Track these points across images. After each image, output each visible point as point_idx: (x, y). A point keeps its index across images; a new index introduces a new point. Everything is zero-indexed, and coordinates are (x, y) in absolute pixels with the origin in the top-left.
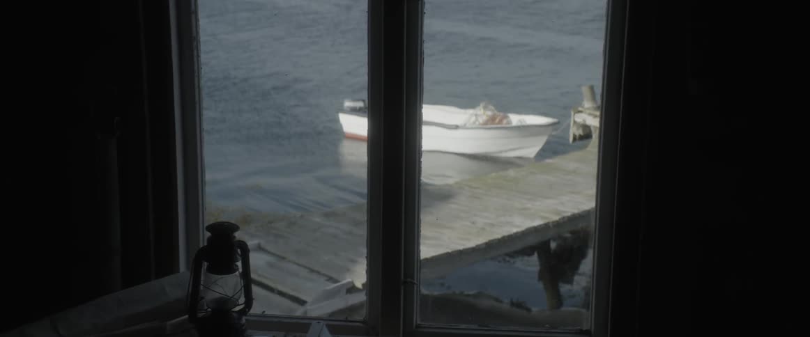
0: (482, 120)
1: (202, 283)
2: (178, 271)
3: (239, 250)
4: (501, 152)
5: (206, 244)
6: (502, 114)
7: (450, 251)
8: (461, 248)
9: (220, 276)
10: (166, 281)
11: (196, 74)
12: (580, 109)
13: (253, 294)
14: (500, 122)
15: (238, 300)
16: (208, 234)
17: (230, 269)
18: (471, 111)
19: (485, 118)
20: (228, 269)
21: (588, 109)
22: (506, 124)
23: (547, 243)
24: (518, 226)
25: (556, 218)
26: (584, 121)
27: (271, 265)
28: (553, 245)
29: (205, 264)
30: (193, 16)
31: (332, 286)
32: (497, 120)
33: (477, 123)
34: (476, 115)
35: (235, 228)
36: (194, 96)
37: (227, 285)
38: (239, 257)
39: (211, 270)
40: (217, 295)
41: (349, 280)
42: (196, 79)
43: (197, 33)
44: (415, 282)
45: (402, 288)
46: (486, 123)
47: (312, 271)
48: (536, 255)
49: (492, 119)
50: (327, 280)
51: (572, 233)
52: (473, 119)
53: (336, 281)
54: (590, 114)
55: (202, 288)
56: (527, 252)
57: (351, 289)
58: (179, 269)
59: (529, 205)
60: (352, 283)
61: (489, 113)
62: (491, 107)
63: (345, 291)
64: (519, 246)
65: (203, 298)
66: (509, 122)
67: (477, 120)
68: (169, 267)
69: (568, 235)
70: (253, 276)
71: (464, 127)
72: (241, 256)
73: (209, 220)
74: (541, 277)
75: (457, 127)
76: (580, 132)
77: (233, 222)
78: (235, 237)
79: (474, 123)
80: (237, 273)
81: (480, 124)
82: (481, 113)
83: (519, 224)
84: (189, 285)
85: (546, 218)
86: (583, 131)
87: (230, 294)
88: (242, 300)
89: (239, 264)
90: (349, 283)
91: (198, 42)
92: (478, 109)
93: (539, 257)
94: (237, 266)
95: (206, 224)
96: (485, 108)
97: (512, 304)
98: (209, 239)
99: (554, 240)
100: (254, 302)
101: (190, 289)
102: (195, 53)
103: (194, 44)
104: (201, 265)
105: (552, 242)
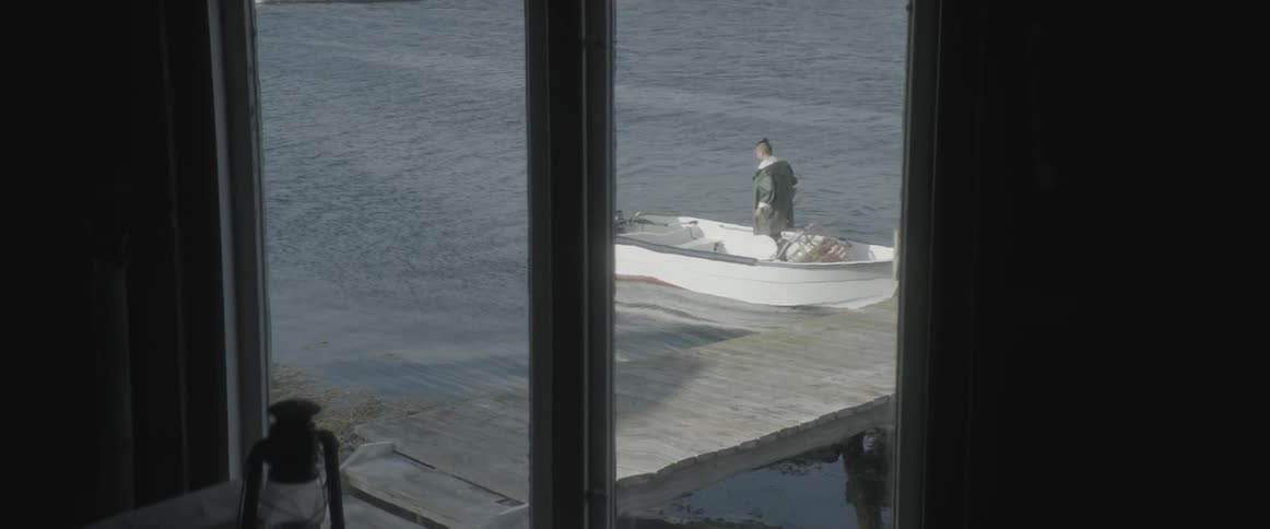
1: (261, 497)
2: (227, 478)
3: (321, 445)
5: (268, 434)
7: (696, 455)
8: (716, 449)
9: (289, 487)
10: (206, 495)
15: (320, 524)
16: (272, 420)
20: (304, 475)
24: (811, 414)
25: (870, 399)
27: (410, 478)
29: (266, 468)
30: (250, 78)
33: (800, 254)
35: (313, 409)
36: (253, 203)
37: (307, 498)
38: (320, 455)
39: (279, 476)
43: (257, 102)
46: (808, 258)
47: (477, 486)
49: (822, 252)
50: (500, 502)
55: (261, 504)
56: (827, 454)
58: (228, 475)
59: (828, 379)
61: (819, 240)
64: (810, 444)
68: (213, 471)
71: (766, 262)
72: (324, 455)
73: (277, 396)
75: (752, 262)
77: (310, 401)
78: (313, 425)
80: (318, 482)
83: (809, 410)
84: (241, 499)
85: (854, 399)
87: (309, 513)
89: (321, 466)
91: (258, 118)
94: (318, 471)
95: (271, 404)
98: (272, 429)
101: (242, 508)
102: (254, 134)
103: (253, 120)
104: (260, 470)
105: (865, 438)
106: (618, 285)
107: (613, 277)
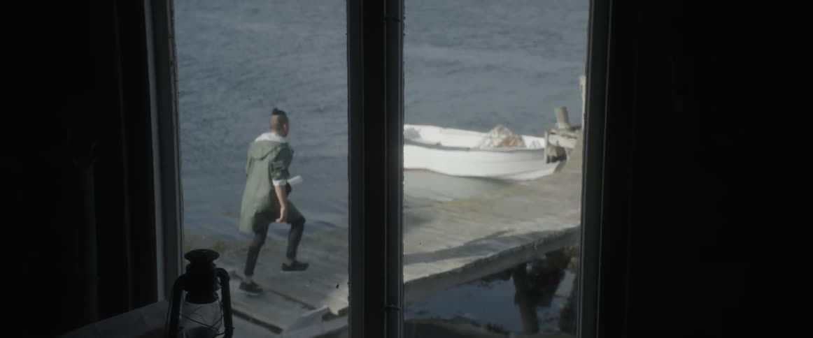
0: (496, 143)
1: (181, 312)
2: (157, 301)
3: (219, 279)
4: (514, 174)
5: (184, 272)
6: (517, 136)
8: (438, 272)
9: (199, 306)
10: (143, 310)
11: (174, 99)
12: (553, 131)
13: (233, 323)
14: (515, 144)
15: (218, 330)
16: (187, 262)
17: (210, 298)
18: (484, 135)
19: (500, 141)
20: (208, 298)
21: (562, 130)
22: (521, 146)
23: (523, 266)
24: (494, 250)
26: (558, 142)
28: (529, 267)
29: (185, 293)
30: (170, 40)
31: (308, 313)
32: (511, 144)
33: (492, 146)
34: (491, 138)
35: (212, 255)
37: (206, 315)
38: (218, 285)
39: (191, 299)
40: (196, 325)
41: (325, 307)
42: (174, 104)
44: (399, 307)
45: (386, 314)
46: (500, 146)
47: (288, 298)
48: (512, 279)
49: (506, 142)
50: (303, 308)
51: (548, 255)
52: (488, 142)
53: (312, 308)
54: (563, 136)
55: (180, 317)
56: (504, 275)
57: (328, 316)
58: (157, 297)
60: (328, 309)
61: (504, 136)
62: (506, 129)
63: (320, 317)
64: (495, 269)
65: (182, 328)
66: (524, 145)
67: (492, 142)
68: (145, 296)
69: (544, 257)
70: (233, 306)
71: (477, 149)
72: (221, 284)
73: (187, 248)
74: (518, 299)
75: (468, 149)
76: (554, 154)
77: (212, 249)
78: (214, 265)
79: (489, 146)
80: (217, 302)
81: (495, 146)
82: (496, 137)
84: (168, 314)
86: (558, 153)
87: (209, 322)
88: (222, 329)
89: (219, 292)
90: (325, 310)
92: (492, 131)
93: (515, 281)
94: (217, 294)
95: (185, 251)
96: (500, 130)
97: (489, 327)
98: (188, 267)
99: (530, 262)
100: (234, 330)
101: (169, 319)
102: (172, 78)
103: (172, 68)
104: (180, 294)
105: (528, 264)
106: (405, 174)
107: (402, 169)
